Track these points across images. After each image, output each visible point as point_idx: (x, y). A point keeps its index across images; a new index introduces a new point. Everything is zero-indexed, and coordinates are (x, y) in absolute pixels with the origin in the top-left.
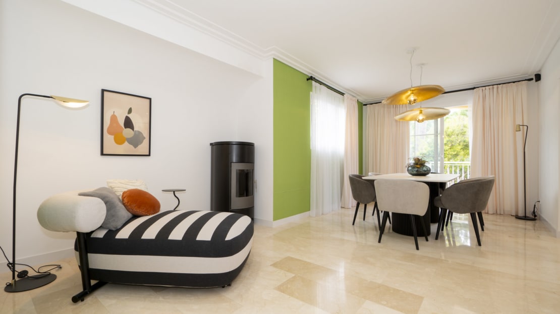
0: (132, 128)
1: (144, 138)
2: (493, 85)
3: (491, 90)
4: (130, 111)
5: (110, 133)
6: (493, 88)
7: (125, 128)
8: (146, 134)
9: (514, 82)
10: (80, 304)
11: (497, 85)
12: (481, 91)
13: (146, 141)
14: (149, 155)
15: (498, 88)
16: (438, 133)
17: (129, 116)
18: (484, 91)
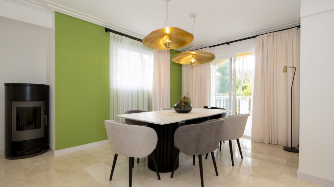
2: (270, 33)
3: (269, 37)
6: (270, 35)
9: (286, 29)
11: (273, 32)
12: (261, 38)
15: (274, 35)
16: (232, 75)
18: (263, 38)
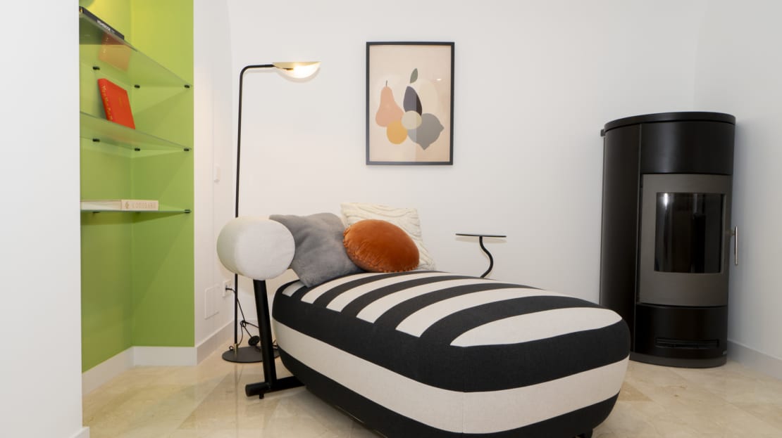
0: (419, 109)
1: (442, 128)
4: (414, 76)
5: (381, 122)
7: (406, 111)
8: (444, 121)
10: (256, 400)
13: (445, 134)
14: (451, 163)
17: (413, 85)
